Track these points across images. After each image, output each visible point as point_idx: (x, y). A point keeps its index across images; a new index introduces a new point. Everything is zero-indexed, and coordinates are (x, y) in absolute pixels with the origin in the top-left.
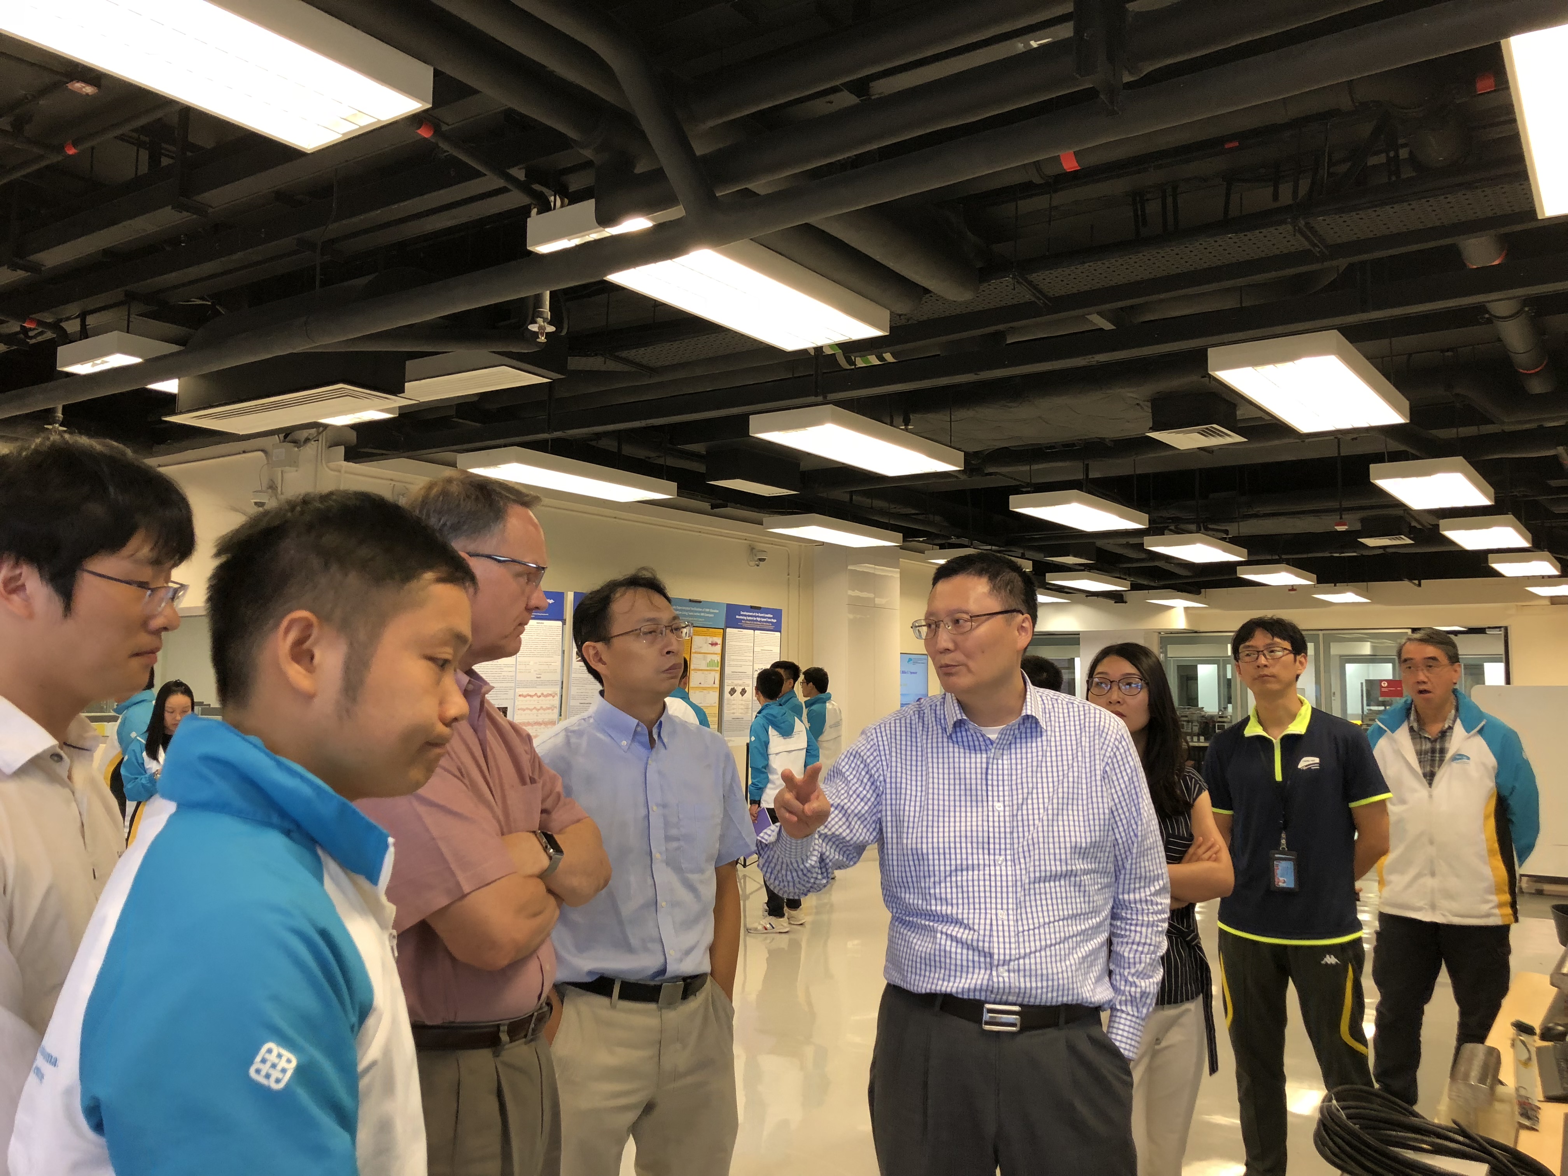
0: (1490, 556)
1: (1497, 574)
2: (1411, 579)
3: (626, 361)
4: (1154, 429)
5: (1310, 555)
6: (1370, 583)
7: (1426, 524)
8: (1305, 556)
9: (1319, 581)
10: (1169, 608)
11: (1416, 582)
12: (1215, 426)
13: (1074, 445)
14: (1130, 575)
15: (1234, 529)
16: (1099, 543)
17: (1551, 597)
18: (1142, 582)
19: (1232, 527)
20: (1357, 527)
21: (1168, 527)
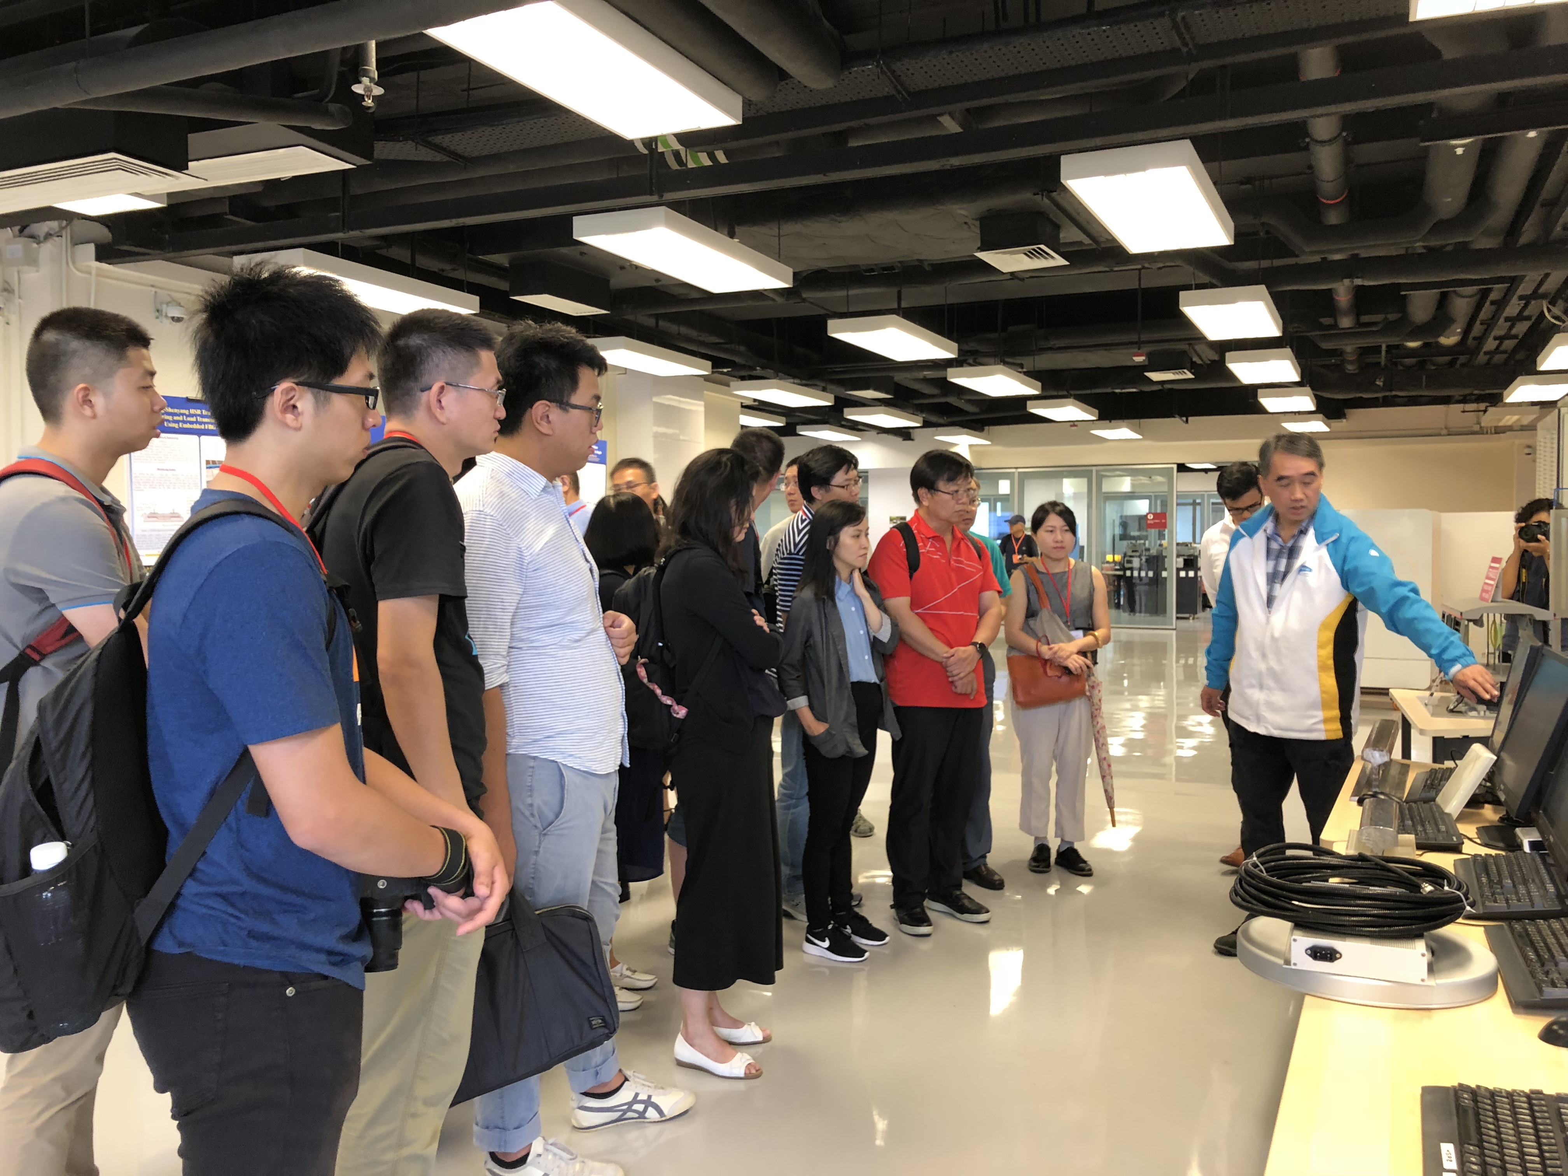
0: (1260, 391)
1: (1262, 410)
2: (1181, 416)
3: (439, 148)
4: (982, 249)
5: (1094, 391)
6: (1142, 421)
7: (1205, 359)
8: (1088, 392)
9: (1101, 417)
11: (1184, 419)
12: (1042, 247)
13: (892, 268)
14: (922, 412)
15: (1029, 362)
16: (899, 377)
18: (932, 418)
19: (1027, 361)
20: (1144, 362)
21: (966, 360)
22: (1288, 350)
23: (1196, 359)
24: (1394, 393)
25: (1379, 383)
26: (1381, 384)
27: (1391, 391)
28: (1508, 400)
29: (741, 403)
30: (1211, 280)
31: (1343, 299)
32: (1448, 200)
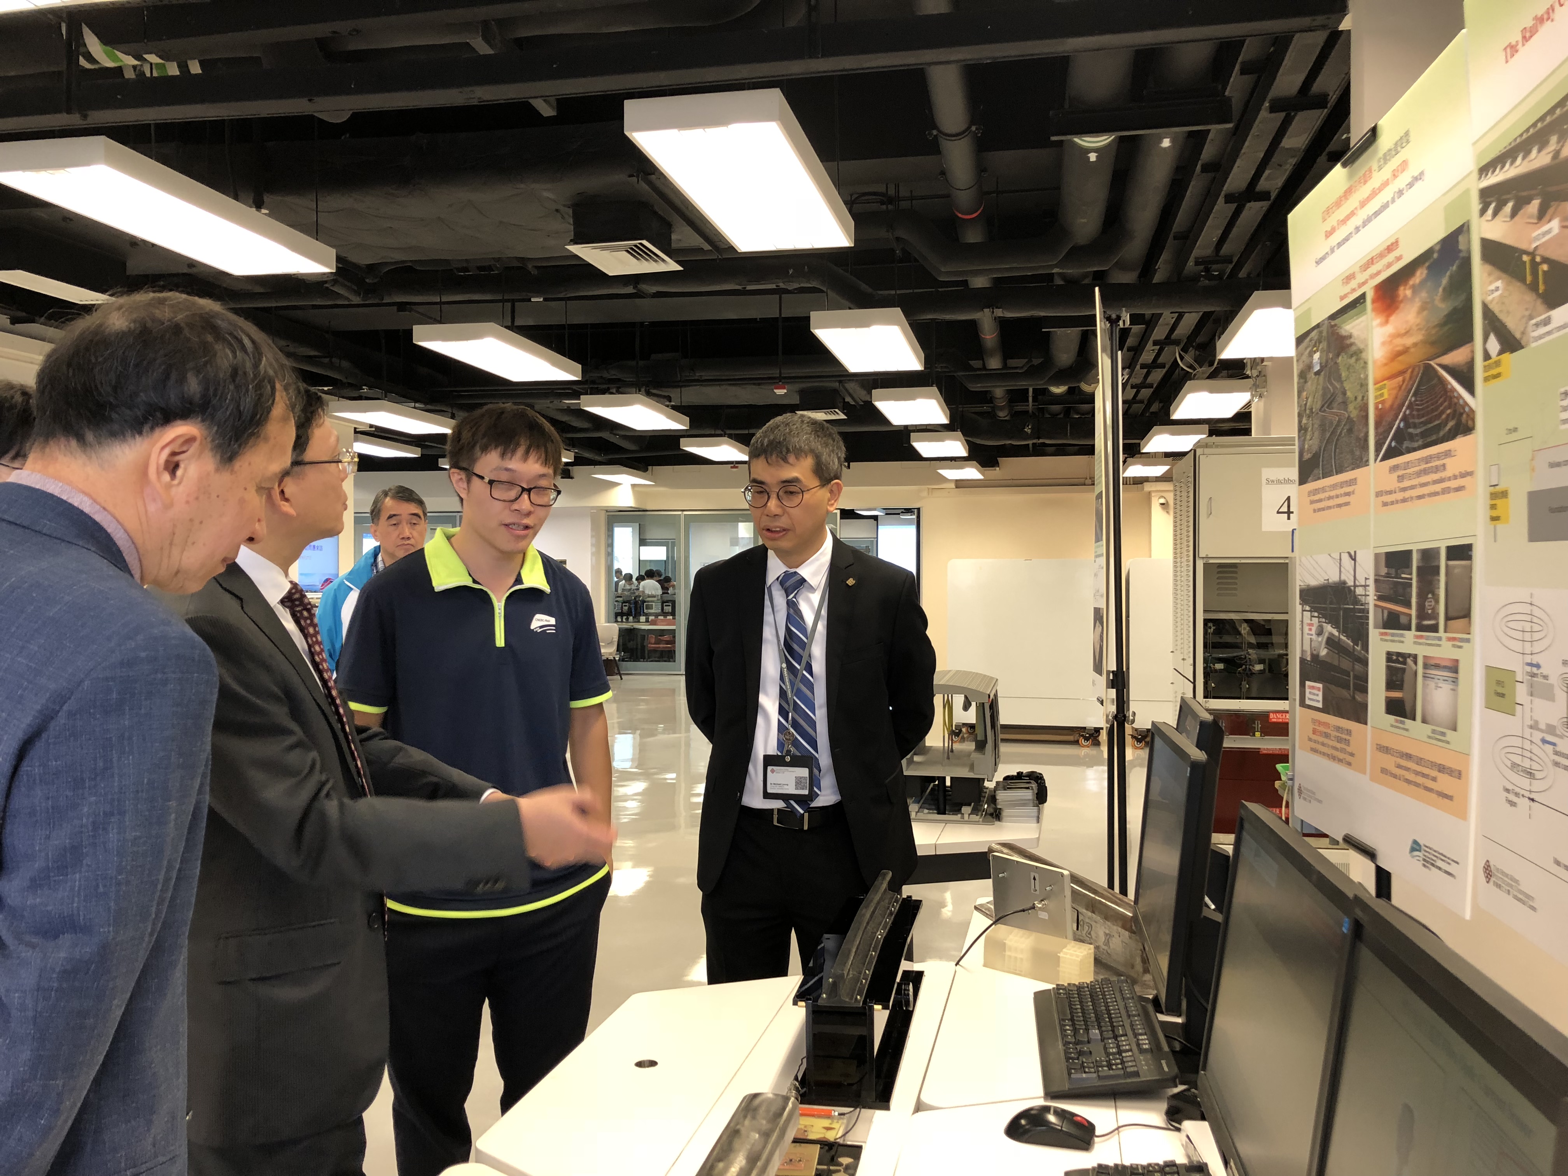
0: (912, 433)
1: (917, 456)
4: (576, 242)
10: (615, 484)
12: (646, 243)
13: (489, 267)
15: (676, 396)
17: (957, 481)
18: (587, 455)
19: (674, 393)
20: (796, 400)
21: (609, 389)
22: (935, 389)
23: (848, 399)
24: (1041, 441)
25: (1028, 430)
26: (1029, 431)
27: (1039, 438)
28: (1144, 451)
29: (355, 428)
30: (852, 306)
31: (989, 334)
32: (1083, 220)
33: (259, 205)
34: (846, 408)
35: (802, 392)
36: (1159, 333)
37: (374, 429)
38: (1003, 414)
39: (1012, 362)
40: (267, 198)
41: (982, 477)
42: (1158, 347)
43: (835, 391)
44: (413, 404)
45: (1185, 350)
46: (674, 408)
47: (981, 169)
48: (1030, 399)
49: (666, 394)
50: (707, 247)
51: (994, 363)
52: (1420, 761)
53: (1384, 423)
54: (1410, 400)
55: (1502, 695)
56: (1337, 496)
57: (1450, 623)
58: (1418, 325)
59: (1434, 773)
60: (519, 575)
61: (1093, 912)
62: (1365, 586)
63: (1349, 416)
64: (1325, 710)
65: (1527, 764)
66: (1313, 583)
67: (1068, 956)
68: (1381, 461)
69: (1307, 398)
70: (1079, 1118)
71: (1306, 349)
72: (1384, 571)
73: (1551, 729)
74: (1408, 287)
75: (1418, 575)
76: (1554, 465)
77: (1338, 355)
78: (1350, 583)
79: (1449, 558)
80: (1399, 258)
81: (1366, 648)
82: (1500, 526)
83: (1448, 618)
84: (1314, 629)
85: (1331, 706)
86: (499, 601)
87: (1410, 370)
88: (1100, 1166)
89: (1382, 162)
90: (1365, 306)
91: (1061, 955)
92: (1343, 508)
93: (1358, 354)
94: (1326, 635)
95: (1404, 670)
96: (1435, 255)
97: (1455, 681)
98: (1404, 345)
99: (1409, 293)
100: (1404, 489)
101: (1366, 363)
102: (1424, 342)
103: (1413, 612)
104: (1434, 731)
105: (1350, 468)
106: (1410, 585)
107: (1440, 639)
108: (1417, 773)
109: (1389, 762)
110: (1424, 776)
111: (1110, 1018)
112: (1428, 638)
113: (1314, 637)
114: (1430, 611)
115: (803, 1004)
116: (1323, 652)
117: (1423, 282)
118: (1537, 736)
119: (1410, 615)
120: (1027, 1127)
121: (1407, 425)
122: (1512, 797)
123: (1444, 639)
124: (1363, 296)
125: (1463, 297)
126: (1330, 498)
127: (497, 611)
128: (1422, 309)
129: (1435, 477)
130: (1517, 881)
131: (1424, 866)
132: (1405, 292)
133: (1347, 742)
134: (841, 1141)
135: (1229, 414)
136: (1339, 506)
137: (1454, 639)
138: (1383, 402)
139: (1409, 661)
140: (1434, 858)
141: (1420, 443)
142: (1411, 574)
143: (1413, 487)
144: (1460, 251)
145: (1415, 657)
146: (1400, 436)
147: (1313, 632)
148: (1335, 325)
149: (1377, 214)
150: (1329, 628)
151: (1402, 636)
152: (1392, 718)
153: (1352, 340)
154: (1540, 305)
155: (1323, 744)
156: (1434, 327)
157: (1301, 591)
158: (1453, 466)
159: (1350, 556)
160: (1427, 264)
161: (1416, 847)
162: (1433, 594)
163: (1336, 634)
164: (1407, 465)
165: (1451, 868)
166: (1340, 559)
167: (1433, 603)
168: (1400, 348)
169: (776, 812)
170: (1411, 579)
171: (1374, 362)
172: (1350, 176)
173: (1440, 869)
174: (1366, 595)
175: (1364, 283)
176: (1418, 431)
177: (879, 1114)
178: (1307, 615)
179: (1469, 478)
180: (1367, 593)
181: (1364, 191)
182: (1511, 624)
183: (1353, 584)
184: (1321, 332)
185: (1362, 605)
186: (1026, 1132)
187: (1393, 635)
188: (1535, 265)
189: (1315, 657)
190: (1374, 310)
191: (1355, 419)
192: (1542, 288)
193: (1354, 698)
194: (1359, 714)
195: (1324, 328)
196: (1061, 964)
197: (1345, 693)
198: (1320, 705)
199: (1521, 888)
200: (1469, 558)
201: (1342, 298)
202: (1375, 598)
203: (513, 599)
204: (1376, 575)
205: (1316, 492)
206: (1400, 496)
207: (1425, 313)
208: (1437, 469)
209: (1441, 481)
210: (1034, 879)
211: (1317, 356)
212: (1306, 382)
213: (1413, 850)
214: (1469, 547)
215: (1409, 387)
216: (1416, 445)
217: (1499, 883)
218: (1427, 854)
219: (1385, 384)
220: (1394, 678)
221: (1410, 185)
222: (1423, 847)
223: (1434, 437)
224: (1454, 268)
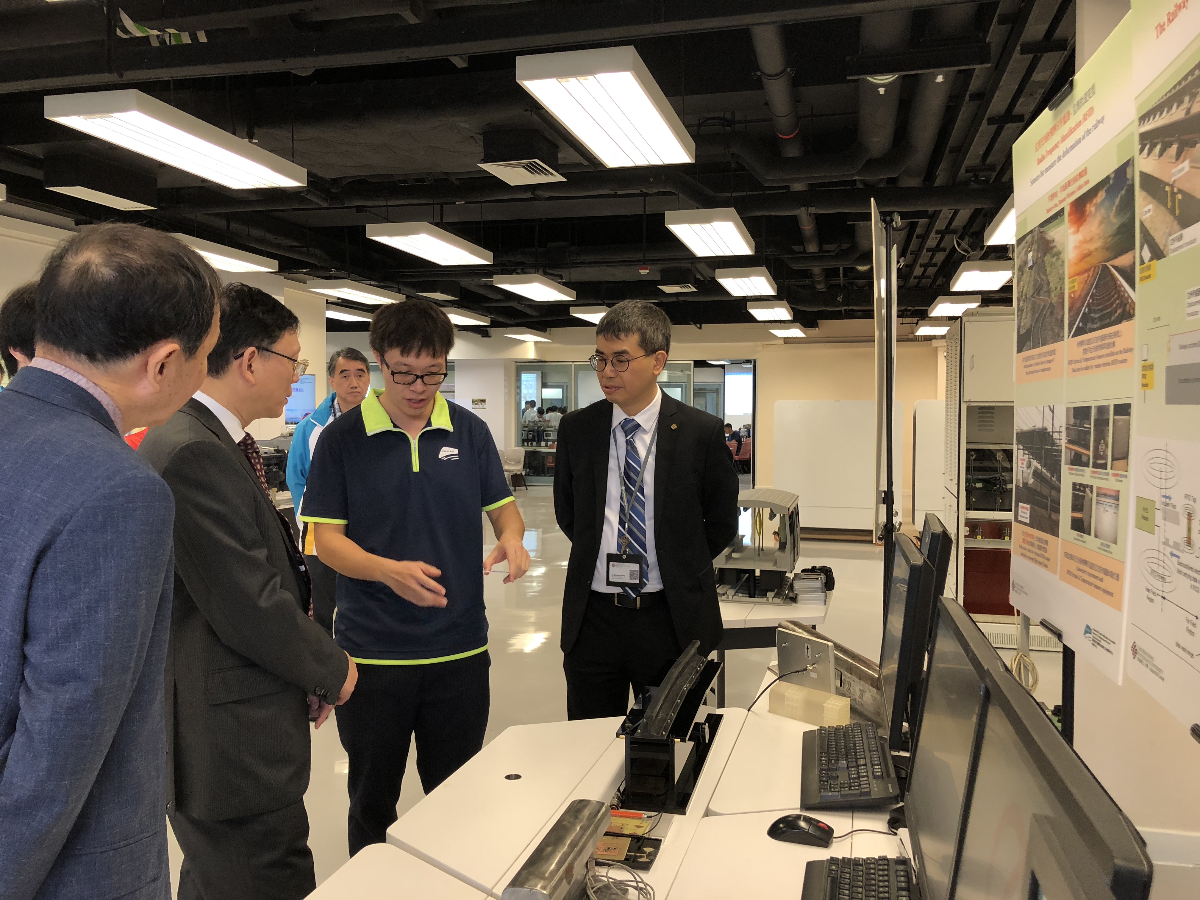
0: (747, 303)
2: (695, 323)
4: (486, 161)
10: (523, 341)
11: (698, 326)
12: (539, 161)
13: (423, 180)
15: (566, 275)
16: (464, 283)
17: (785, 338)
18: (501, 319)
19: (565, 273)
20: (658, 277)
21: (515, 270)
22: (764, 269)
23: (698, 276)
24: (850, 307)
26: (841, 300)
27: (848, 305)
28: (931, 315)
29: (327, 300)
30: (698, 206)
31: (807, 226)
32: (876, 139)
33: (251, 137)
34: (697, 283)
35: (662, 271)
36: (940, 224)
37: (340, 301)
38: (820, 287)
39: (826, 247)
40: (255, 130)
41: (804, 336)
42: (940, 236)
43: (689, 270)
44: (369, 282)
45: (961, 238)
46: (564, 284)
47: (796, 100)
48: (841, 275)
49: (560, 273)
50: (586, 163)
51: (812, 248)
52: (1092, 566)
53: (1074, 309)
54: (1093, 292)
55: (1146, 519)
56: (1042, 363)
57: (1115, 462)
58: (1098, 234)
59: (1101, 575)
60: (430, 419)
61: (851, 674)
62: (1060, 432)
63: (1051, 302)
64: (1031, 525)
65: (1161, 571)
66: (1025, 428)
67: (830, 706)
68: (1072, 337)
69: (1023, 287)
70: (822, 824)
71: (1023, 248)
72: (1072, 421)
73: (1176, 546)
74: (1092, 205)
75: (1095, 426)
76: (1183, 347)
77: (1045, 255)
78: (1050, 429)
79: (1116, 413)
80: (1087, 182)
81: (1059, 479)
82: (1148, 391)
83: (1113, 459)
84: (1025, 463)
85: (1036, 522)
86: (414, 439)
87: (1093, 269)
88: (832, 858)
89: (1076, 107)
90: (1064, 219)
91: (825, 705)
92: (1047, 372)
93: (1058, 254)
94: (1033, 468)
95: (1084, 496)
96: (1111, 182)
97: (1117, 506)
98: (1089, 250)
99: (1093, 209)
100: (1087, 360)
101: (1063, 262)
102: (1103, 248)
103: (1091, 453)
104: (1102, 544)
105: (1051, 342)
106: (1089, 433)
107: (1108, 474)
108: (1090, 575)
109: (1073, 566)
110: (1096, 577)
111: (856, 753)
112: (1100, 473)
113: (1025, 469)
114: (1102, 453)
115: (624, 736)
116: (1031, 481)
117: (1102, 202)
118: (1168, 550)
119: (1089, 456)
120: (784, 829)
121: (1090, 311)
122: (1151, 596)
123: (1110, 475)
124: (1062, 210)
125: (1128, 215)
126: (1037, 364)
127: (413, 446)
128: (1101, 223)
129: (1108, 351)
130: (1152, 658)
131: (1093, 644)
132: (1090, 208)
133: (1045, 550)
134: (646, 836)
135: (996, 287)
136: (1044, 370)
137: (1117, 475)
138: (1074, 292)
139: (1088, 490)
140: (1100, 639)
141: (1098, 325)
142: (1090, 424)
143: (1093, 358)
144: (1127, 179)
145: (1091, 487)
146: (1086, 319)
147: (1024, 466)
148: (1043, 232)
149: (1073, 147)
150: (1035, 463)
151: (1083, 471)
152: (1075, 533)
153: (1054, 244)
154: (1176, 226)
155: (1029, 551)
156: (1110, 236)
157: (1017, 434)
158: (1120, 344)
159: (1050, 409)
160: (1105, 188)
161: (1088, 630)
162: (1104, 439)
163: (1040, 467)
164: (1089, 341)
165: (1111, 647)
166: (1043, 411)
167: (1104, 447)
168: (1086, 252)
169: (616, 596)
170: (1090, 428)
171: (1069, 261)
172: (1055, 116)
173: (1103, 647)
174: (1060, 439)
175: (1062, 201)
176: (1097, 316)
177: (677, 818)
178: (1021, 452)
179: (1129, 353)
180: (1061, 438)
181: (1064, 129)
182: (1154, 466)
183: (1051, 430)
184: (1033, 237)
185: (1057, 446)
186: (783, 832)
187: (1077, 470)
188: (1173, 194)
189: (1025, 484)
190: (1070, 221)
191: (1055, 305)
192: (1177, 212)
193: (1050, 516)
194: (1053, 528)
195: (1035, 233)
196: (825, 712)
197: (1043, 512)
198: (1028, 521)
199: (1154, 663)
200: (1129, 414)
201: (1048, 211)
202: (1066, 441)
203: (424, 437)
204: (1067, 424)
205: (1028, 359)
206: (1084, 364)
207: (1103, 226)
208: (1109, 346)
209: (1112, 354)
210: (808, 648)
211: (1030, 255)
212: (1022, 274)
213: (1086, 632)
214: (1129, 406)
215: (1092, 281)
216: (1095, 326)
217: (1141, 659)
218: (1094, 636)
219: (1075, 279)
220: (1077, 502)
221: (1095, 127)
222: (1093, 631)
223: (1108, 321)
224: (1123, 192)
